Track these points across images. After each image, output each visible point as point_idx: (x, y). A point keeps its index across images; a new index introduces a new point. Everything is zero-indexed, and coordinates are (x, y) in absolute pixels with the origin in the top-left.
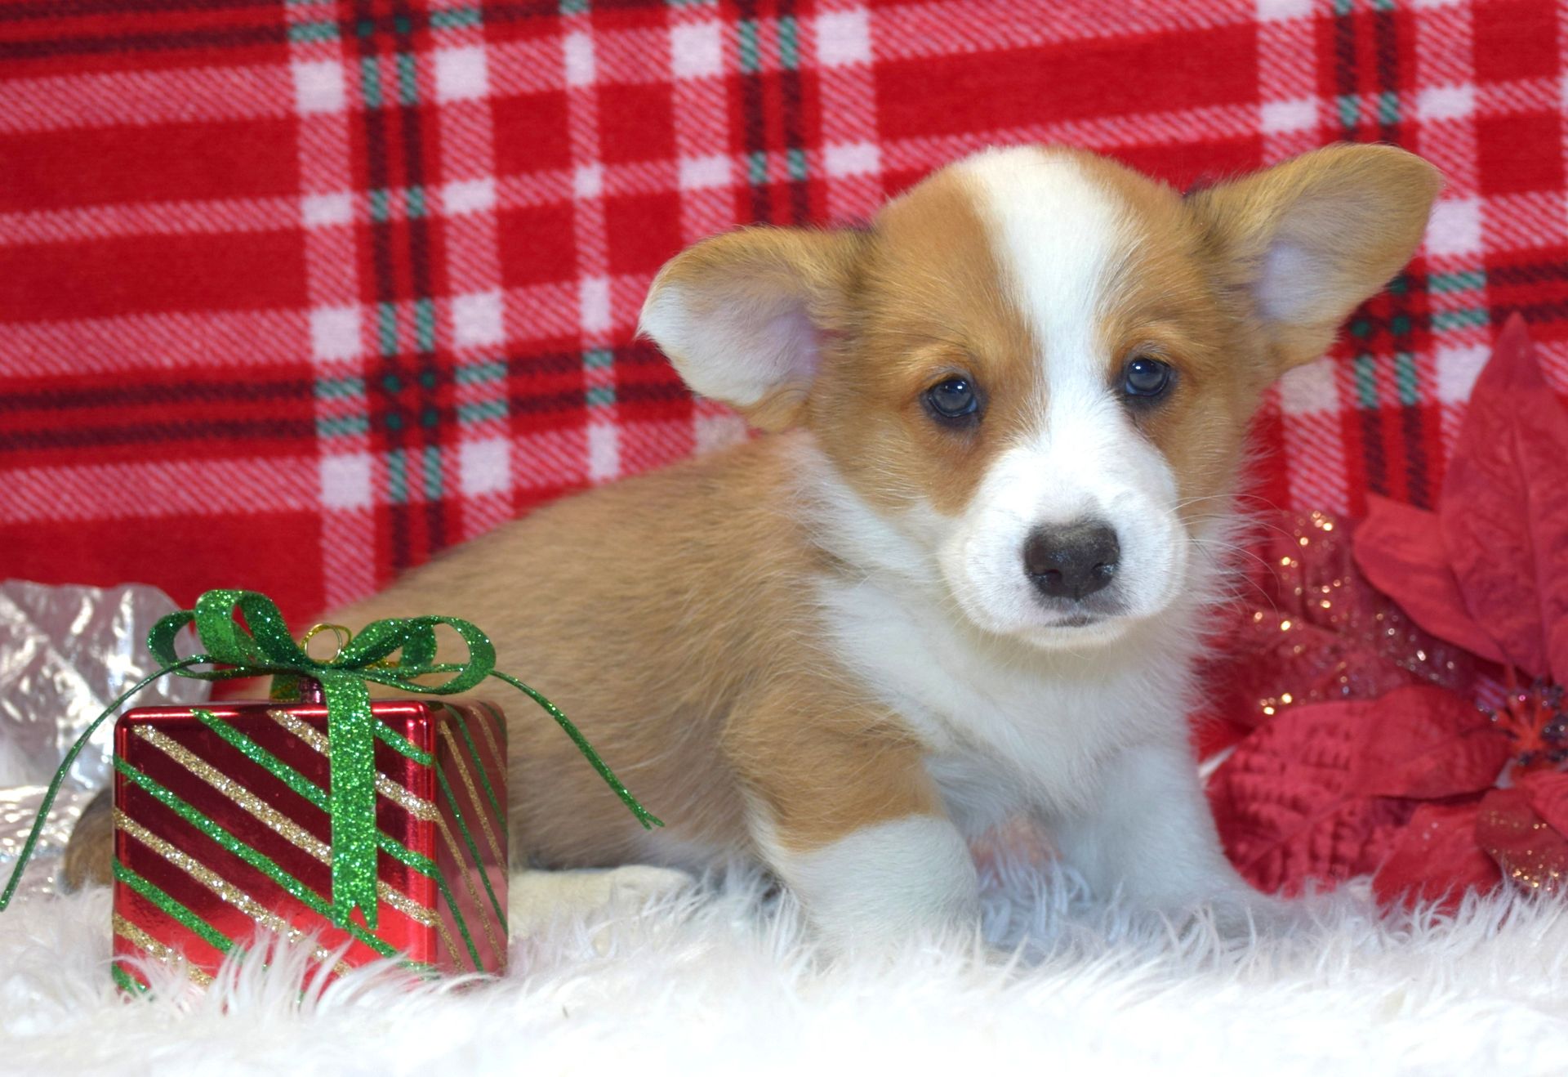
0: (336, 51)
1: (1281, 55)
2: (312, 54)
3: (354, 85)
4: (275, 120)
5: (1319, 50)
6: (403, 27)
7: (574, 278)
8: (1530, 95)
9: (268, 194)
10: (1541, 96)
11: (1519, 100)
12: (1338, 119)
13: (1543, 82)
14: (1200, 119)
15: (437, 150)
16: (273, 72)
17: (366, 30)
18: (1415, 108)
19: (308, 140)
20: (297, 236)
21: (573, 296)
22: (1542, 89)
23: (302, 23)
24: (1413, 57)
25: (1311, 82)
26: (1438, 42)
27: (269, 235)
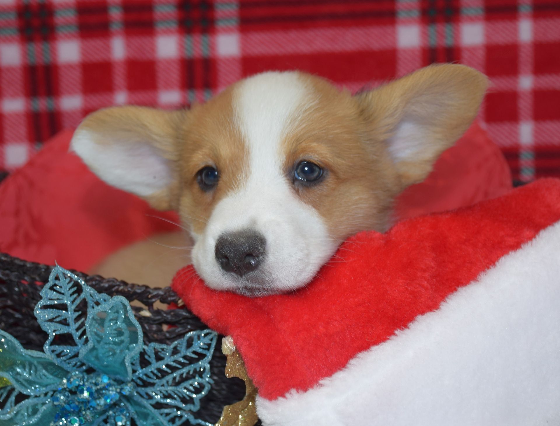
0: (18, 39)
3: (26, 54)
6: (44, 31)
17: (29, 32)
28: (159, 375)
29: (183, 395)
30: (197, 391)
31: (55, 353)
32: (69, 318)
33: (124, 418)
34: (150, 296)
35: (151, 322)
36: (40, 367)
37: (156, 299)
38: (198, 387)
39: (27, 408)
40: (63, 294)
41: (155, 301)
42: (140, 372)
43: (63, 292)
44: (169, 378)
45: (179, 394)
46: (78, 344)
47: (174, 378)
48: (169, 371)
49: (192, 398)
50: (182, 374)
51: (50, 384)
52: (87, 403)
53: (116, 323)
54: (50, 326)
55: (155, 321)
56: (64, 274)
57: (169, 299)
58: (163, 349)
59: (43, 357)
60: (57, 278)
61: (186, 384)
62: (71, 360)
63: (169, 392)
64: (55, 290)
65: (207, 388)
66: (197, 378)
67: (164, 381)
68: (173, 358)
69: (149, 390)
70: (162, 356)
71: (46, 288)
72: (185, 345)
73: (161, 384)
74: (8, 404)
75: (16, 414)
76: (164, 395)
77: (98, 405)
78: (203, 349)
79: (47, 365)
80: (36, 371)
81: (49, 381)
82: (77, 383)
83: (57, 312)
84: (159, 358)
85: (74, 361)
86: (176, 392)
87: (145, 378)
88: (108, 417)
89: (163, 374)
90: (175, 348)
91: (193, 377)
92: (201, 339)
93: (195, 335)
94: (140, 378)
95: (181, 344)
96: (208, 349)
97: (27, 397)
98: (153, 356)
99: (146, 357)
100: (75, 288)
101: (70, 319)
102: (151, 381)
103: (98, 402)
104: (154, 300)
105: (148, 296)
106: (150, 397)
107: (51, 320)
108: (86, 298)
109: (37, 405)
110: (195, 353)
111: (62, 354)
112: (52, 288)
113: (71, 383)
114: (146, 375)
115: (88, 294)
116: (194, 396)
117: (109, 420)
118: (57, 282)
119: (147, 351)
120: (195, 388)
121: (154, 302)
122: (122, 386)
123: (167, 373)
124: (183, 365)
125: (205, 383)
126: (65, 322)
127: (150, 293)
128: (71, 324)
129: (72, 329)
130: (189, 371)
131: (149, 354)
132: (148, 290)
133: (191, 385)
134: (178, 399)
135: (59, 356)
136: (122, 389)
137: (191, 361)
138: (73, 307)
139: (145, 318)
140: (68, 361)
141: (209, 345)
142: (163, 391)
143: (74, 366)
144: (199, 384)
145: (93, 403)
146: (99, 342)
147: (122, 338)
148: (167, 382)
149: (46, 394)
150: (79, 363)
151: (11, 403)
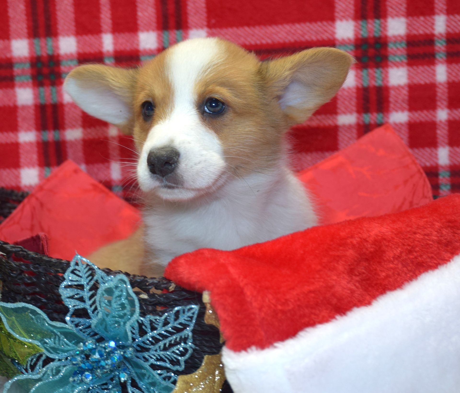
0: (31, 84)
1: (345, 99)
2: (23, 85)
3: (36, 96)
4: (9, 107)
5: (358, 98)
6: (53, 77)
7: (108, 162)
8: (427, 116)
9: (7, 131)
10: (430, 116)
11: (423, 117)
12: (363, 122)
13: (431, 112)
14: (318, 119)
15: (63, 119)
16: (9, 91)
17: (40, 78)
18: (388, 118)
19: (21, 114)
20: (16, 146)
21: (108, 168)
22: (431, 114)
23: (19, 75)
24: (388, 102)
25: (354, 108)
26: (396, 97)
27: (7, 144)
28: (153, 341)
29: (171, 358)
30: (182, 354)
31: (74, 323)
32: (85, 295)
33: (126, 375)
34: (147, 284)
35: (148, 303)
36: (62, 337)
37: (152, 286)
38: (183, 351)
39: (52, 370)
40: (81, 277)
41: (152, 288)
42: (139, 340)
43: (81, 275)
44: (161, 344)
45: (168, 357)
46: (92, 317)
47: (165, 344)
48: (161, 338)
49: (178, 360)
50: (171, 341)
51: (70, 350)
52: (98, 363)
53: (121, 299)
54: (71, 302)
55: (150, 302)
56: (82, 261)
57: (162, 286)
58: (156, 320)
59: (64, 326)
60: (77, 264)
61: (174, 349)
62: (87, 330)
63: (161, 356)
64: (75, 274)
65: (190, 351)
66: (182, 344)
67: (157, 347)
68: (164, 328)
69: (146, 355)
70: (156, 326)
71: (68, 271)
72: (173, 317)
73: (155, 349)
74: (38, 367)
75: (44, 375)
76: (157, 358)
77: (106, 364)
78: (187, 321)
79: (68, 335)
80: (59, 340)
81: (69, 348)
82: (91, 346)
83: (77, 291)
84: (153, 329)
85: (88, 331)
86: (167, 355)
87: (142, 345)
88: (114, 376)
89: (156, 340)
90: (166, 319)
91: (179, 343)
92: (186, 313)
93: (181, 309)
94: (138, 345)
95: (170, 316)
96: (191, 321)
97: (53, 360)
98: (149, 326)
99: (144, 327)
100: (90, 272)
101: (86, 297)
102: (148, 347)
103: (106, 362)
104: (150, 287)
105: (146, 283)
106: (146, 360)
107: (72, 297)
108: (98, 279)
109: (59, 367)
110: (180, 324)
111: (80, 325)
112: (73, 272)
113: (86, 346)
114: (144, 342)
115: (100, 277)
116: (180, 358)
117: (114, 379)
118: (77, 267)
119: (144, 323)
120: (180, 351)
121: (150, 289)
122: (125, 350)
123: (160, 340)
124: (172, 334)
125: (188, 348)
126: (81, 299)
127: (147, 281)
128: (86, 301)
129: (87, 305)
130: (176, 339)
131: (146, 324)
132: (146, 279)
133: (178, 350)
134: (167, 361)
135: (77, 325)
136: (125, 352)
137: (178, 330)
138: (88, 287)
139: (144, 300)
140: (83, 330)
141: (191, 318)
142: (156, 355)
143: (88, 335)
144: (183, 348)
145: (103, 363)
146: (107, 315)
147: (125, 311)
148: (160, 347)
149: (67, 359)
150: (92, 333)
151: (39, 366)
